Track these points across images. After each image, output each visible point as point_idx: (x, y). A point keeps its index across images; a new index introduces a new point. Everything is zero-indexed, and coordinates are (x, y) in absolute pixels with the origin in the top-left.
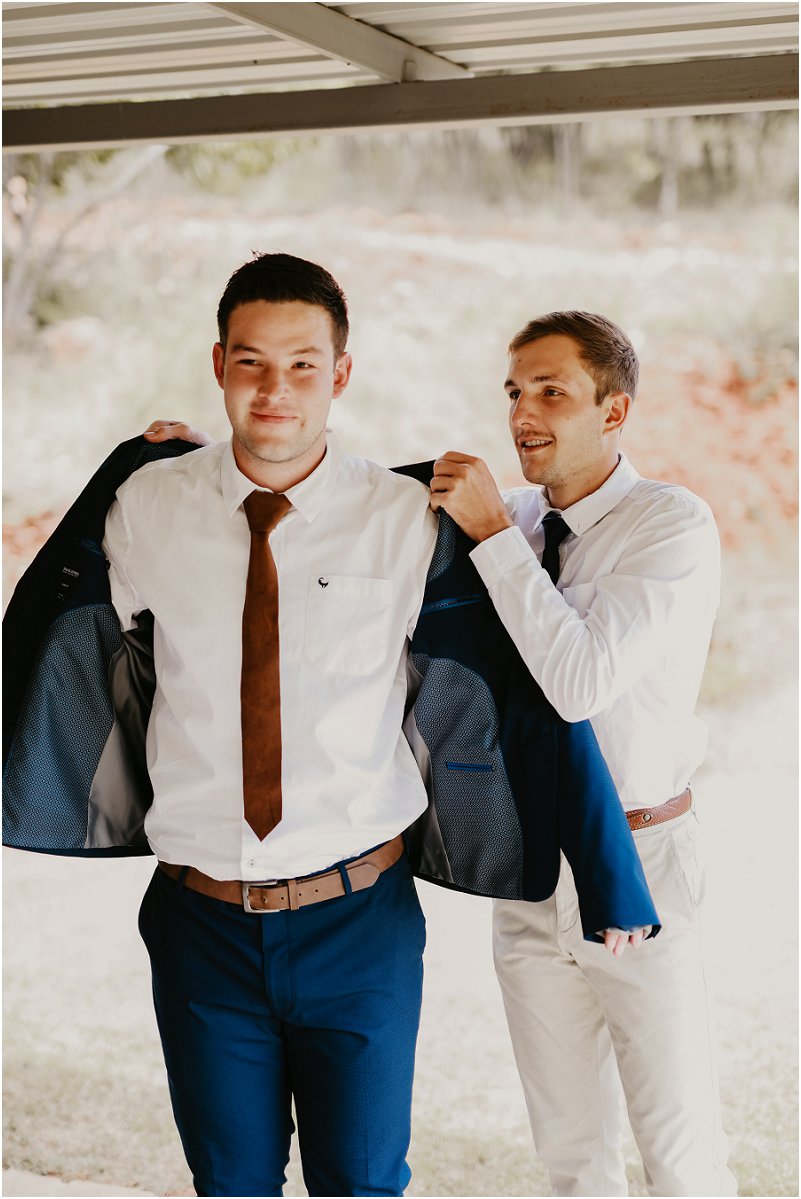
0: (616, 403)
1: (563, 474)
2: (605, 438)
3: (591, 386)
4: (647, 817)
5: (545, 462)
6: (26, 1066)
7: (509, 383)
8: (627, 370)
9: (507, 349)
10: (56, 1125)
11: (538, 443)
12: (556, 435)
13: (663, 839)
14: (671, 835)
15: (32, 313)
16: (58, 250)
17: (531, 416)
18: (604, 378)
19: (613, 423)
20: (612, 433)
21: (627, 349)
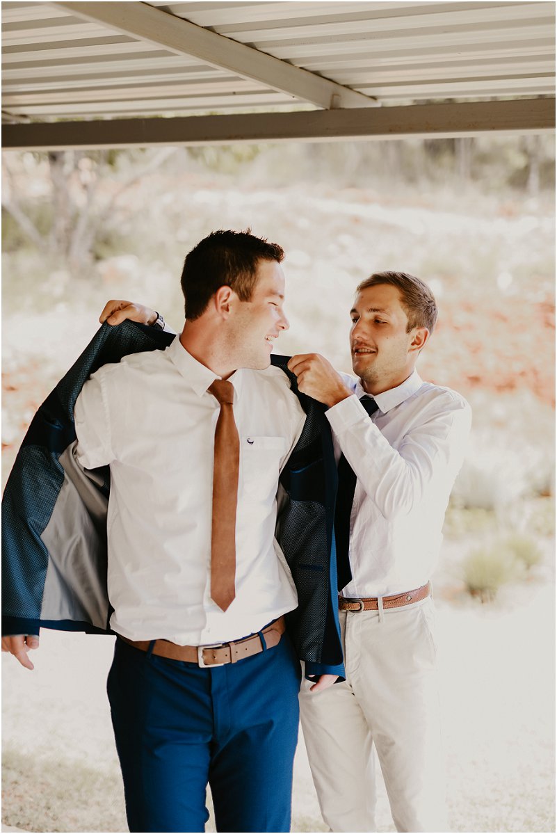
0: (419, 333)
1: (378, 373)
2: (409, 355)
3: (405, 321)
4: (409, 598)
5: (368, 363)
6: (60, 765)
7: (353, 311)
8: (429, 314)
9: (356, 288)
10: (77, 807)
11: (366, 351)
12: (379, 348)
13: (418, 612)
14: (422, 610)
15: (91, 251)
16: (111, 209)
17: (364, 333)
18: (414, 317)
19: (415, 346)
20: (414, 352)
21: (432, 301)
